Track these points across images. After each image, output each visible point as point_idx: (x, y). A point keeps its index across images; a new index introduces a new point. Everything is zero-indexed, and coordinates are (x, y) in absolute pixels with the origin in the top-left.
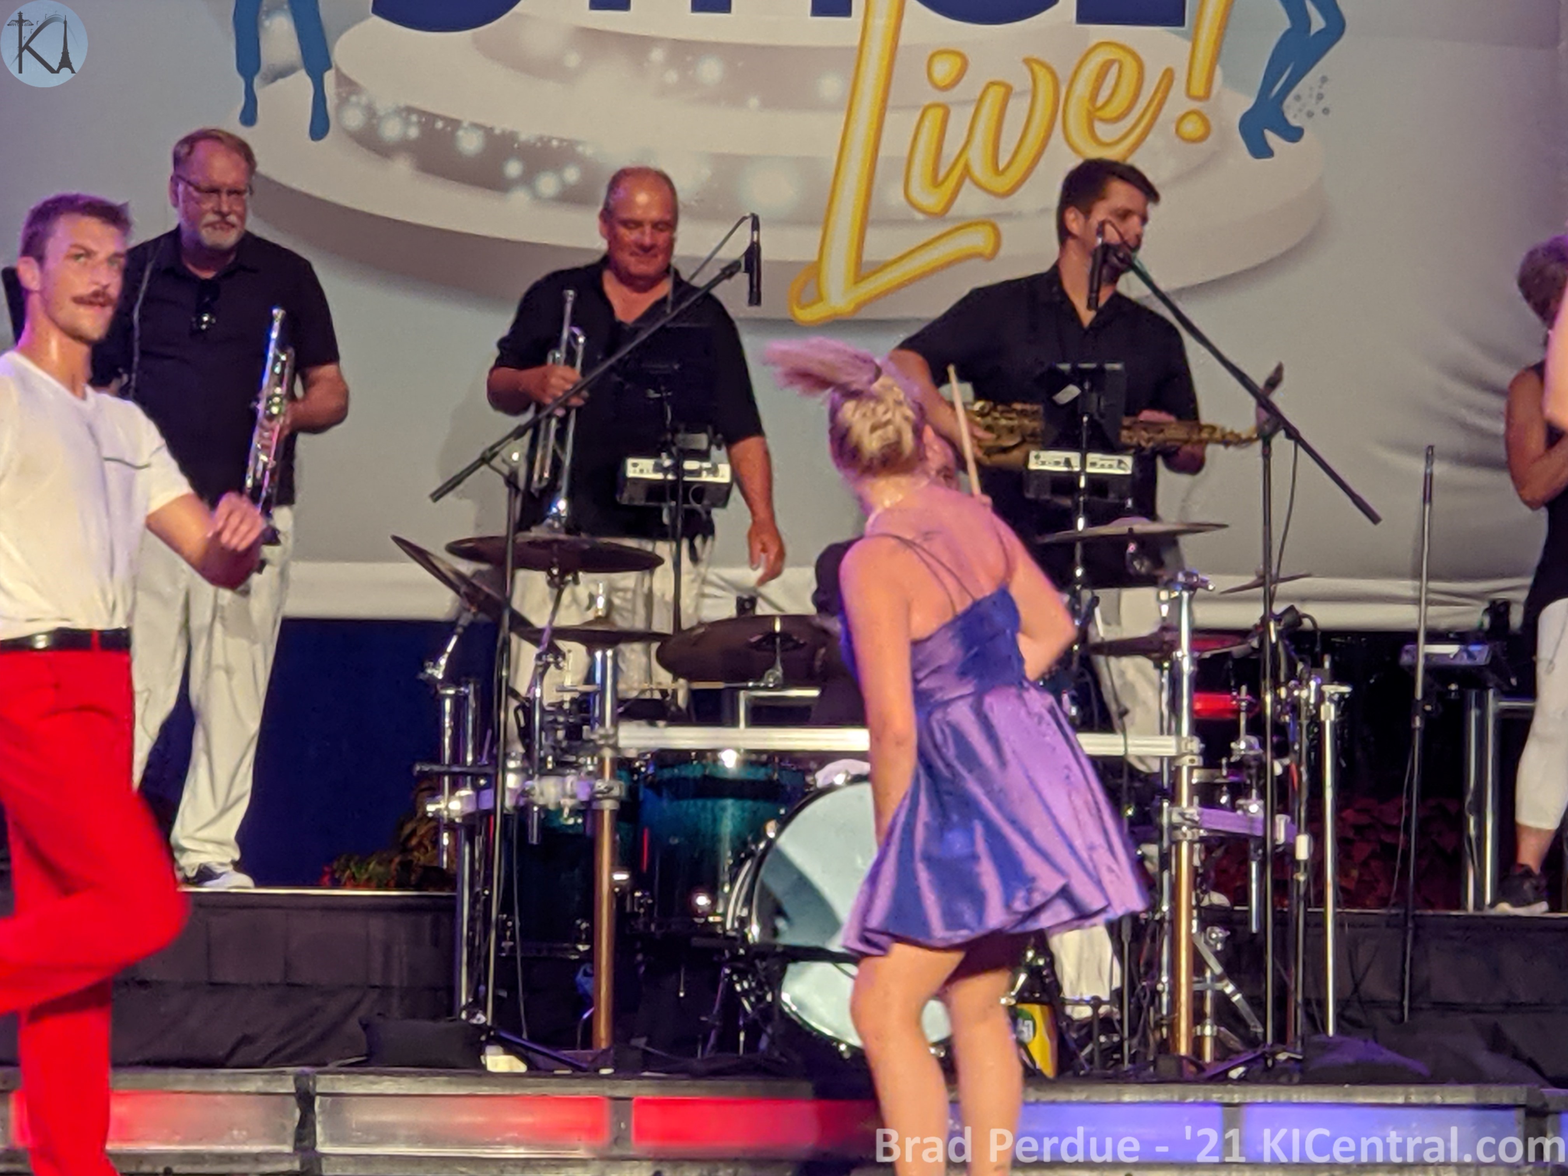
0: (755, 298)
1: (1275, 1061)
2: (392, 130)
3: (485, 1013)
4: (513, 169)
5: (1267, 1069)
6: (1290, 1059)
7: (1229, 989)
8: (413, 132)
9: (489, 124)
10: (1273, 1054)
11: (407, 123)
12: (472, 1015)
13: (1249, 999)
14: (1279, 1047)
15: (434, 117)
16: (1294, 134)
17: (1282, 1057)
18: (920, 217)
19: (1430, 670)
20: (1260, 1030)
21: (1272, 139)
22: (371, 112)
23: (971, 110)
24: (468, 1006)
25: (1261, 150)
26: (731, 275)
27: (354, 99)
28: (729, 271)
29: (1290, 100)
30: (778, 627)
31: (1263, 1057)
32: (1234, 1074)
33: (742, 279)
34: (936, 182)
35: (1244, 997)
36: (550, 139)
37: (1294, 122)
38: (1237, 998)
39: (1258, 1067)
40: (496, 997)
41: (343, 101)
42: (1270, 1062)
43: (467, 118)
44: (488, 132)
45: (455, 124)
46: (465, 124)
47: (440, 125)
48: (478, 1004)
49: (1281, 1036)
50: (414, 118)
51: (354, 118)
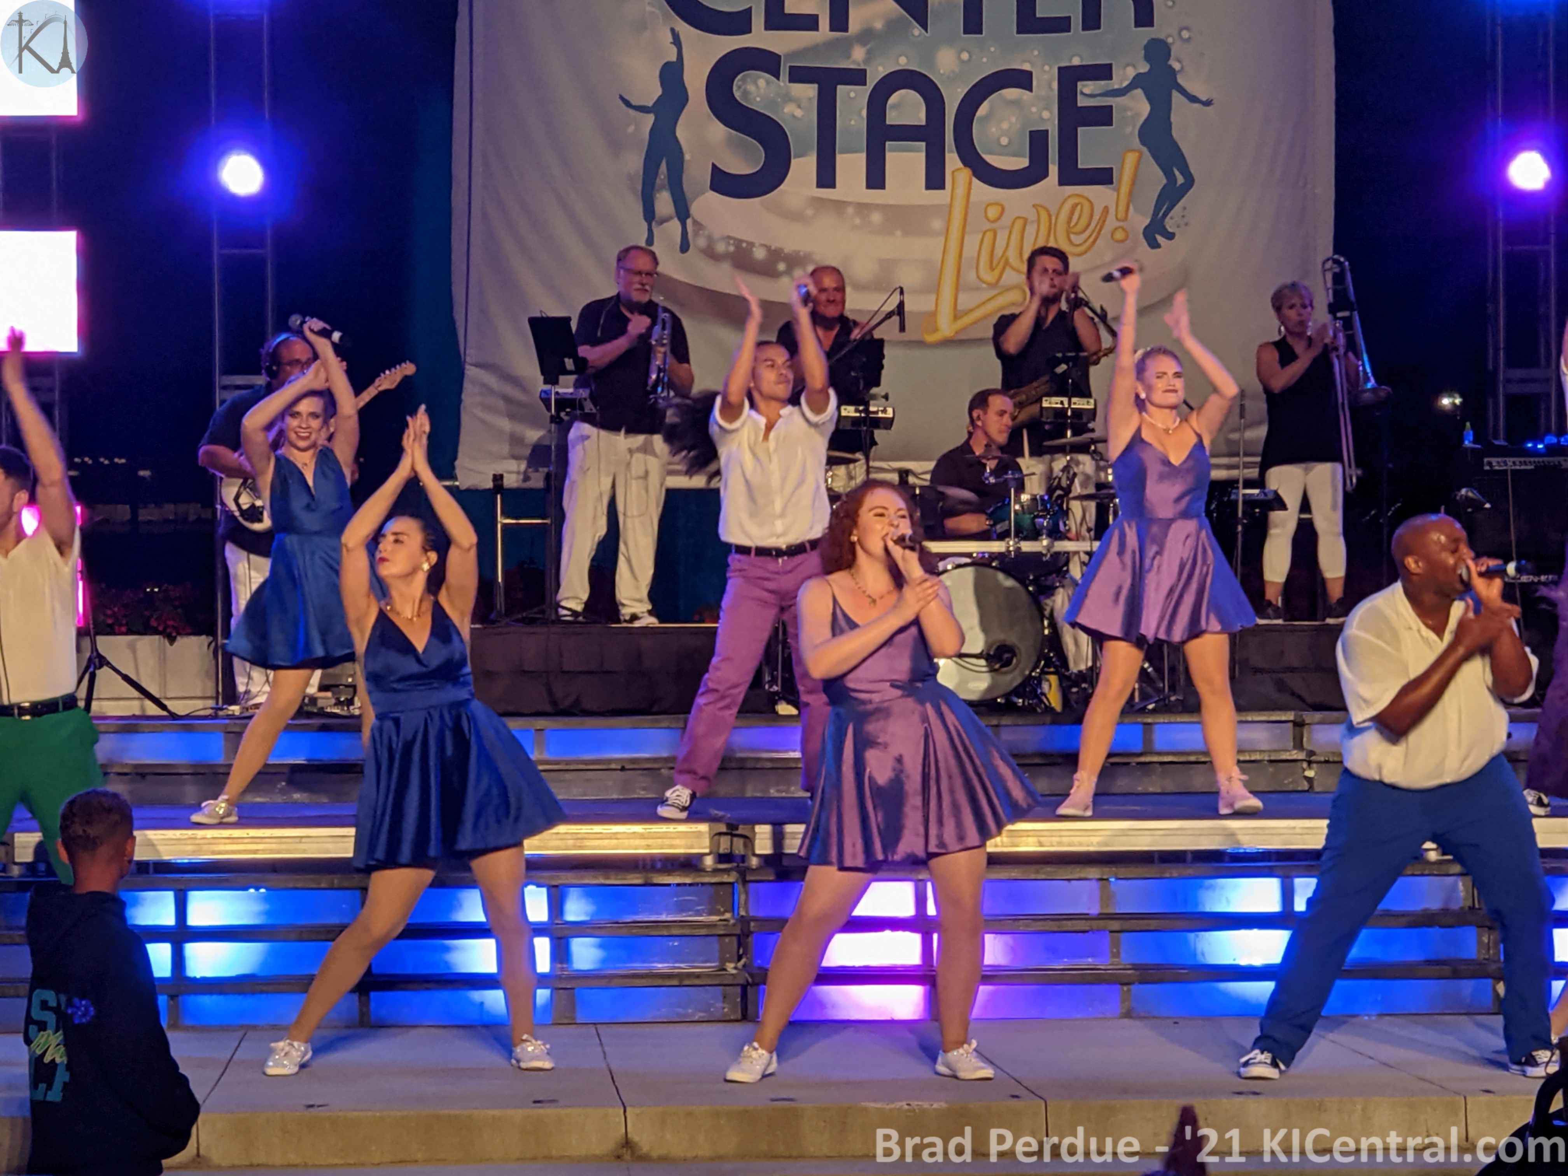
0: (902, 328)
1: (1169, 701)
2: (721, 248)
3: (777, 685)
4: (782, 267)
5: (1166, 705)
6: (1177, 700)
7: (1146, 665)
8: (732, 249)
9: (768, 244)
10: (1169, 697)
11: (729, 244)
12: (771, 687)
13: (1156, 670)
14: (1171, 693)
15: (741, 241)
16: (1170, 236)
17: (1173, 698)
18: (984, 286)
19: (1245, 502)
20: (1161, 685)
21: (1160, 239)
22: (710, 238)
23: (1007, 233)
24: (769, 682)
25: (1154, 245)
26: (890, 317)
27: (701, 232)
28: (889, 315)
29: (1167, 219)
30: (918, 492)
31: (1164, 699)
32: (1151, 707)
33: (896, 319)
34: (992, 269)
35: (1154, 669)
36: (799, 251)
37: (1170, 230)
38: (1150, 670)
39: (1162, 703)
40: (783, 678)
41: (696, 234)
42: (1167, 702)
43: (757, 242)
44: (768, 248)
45: (752, 244)
46: (757, 245)
47: (744, 245)
48: (773, 681)
49: (1173, 688)
50: (731, 242)
51: (702, 242)
